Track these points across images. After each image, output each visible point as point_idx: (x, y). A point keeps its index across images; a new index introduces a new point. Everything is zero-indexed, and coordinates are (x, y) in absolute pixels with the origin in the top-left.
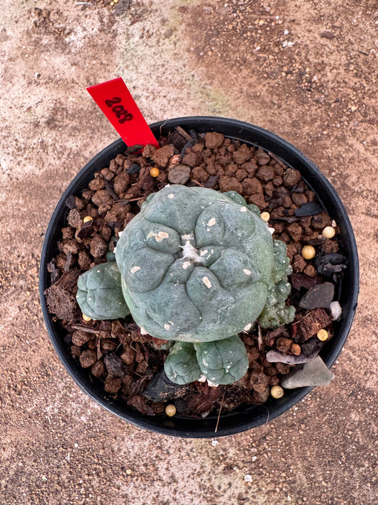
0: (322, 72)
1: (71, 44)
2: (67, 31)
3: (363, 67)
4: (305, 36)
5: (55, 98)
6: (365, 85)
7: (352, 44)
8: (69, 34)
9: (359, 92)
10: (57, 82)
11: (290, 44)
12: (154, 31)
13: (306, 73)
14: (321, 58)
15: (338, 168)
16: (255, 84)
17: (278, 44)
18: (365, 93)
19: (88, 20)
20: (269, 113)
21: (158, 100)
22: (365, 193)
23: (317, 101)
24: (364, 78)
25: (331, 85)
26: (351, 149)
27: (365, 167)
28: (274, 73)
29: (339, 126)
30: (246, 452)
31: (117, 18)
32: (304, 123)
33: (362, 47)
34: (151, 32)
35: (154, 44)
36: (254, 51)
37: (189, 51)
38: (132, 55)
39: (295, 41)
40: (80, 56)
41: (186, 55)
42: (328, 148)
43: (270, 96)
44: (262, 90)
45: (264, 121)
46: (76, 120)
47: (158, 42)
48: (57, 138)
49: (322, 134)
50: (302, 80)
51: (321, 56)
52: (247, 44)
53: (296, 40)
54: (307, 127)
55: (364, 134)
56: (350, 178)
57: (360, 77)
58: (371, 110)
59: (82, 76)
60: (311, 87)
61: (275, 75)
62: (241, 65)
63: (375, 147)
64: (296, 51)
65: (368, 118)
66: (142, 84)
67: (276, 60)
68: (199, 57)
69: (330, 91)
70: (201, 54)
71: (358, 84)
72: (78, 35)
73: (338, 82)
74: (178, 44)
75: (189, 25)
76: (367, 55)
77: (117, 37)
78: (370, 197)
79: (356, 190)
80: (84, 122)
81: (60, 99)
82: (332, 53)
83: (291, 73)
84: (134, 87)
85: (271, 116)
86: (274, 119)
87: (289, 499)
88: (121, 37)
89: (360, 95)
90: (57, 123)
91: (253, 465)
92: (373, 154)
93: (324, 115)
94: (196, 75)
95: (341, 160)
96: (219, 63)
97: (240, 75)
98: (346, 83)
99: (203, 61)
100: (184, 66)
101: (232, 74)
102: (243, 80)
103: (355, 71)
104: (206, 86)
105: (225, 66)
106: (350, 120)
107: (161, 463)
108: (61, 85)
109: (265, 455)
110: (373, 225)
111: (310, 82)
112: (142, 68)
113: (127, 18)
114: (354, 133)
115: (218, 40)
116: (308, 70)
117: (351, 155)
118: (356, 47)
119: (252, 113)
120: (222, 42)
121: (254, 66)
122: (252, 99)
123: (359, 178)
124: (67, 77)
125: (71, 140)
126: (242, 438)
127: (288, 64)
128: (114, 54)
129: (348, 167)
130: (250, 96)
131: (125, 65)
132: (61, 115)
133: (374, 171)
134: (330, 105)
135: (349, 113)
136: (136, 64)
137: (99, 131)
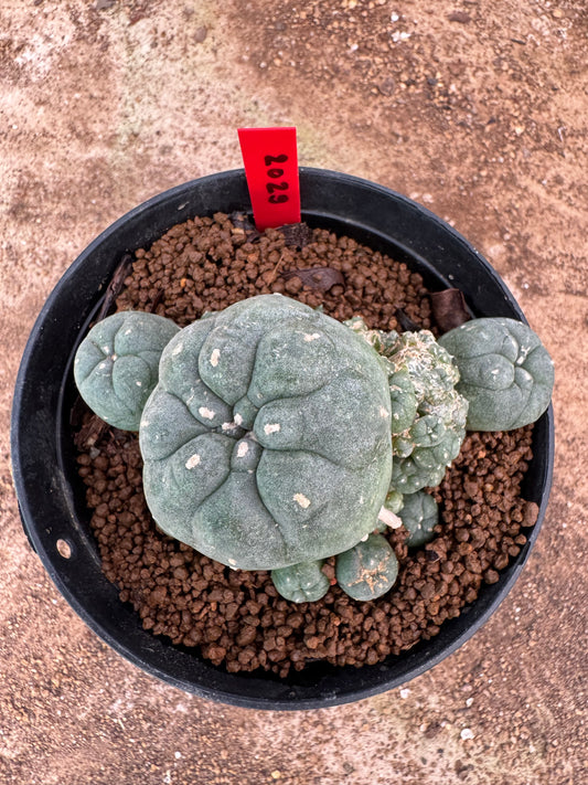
0: (461, 78)
1: (28, 68)
2: (15, 45)
3: (520, 63)
4: (424, 21)
5: (16, 166)
6: (529, 91)
7: (499, 28)
8: (19, 49)
9: (522, 103)
10: (14, 138)
11: (405, 36)
12: (175, 32)
13: (437, 81)
14: (455, 55)
15: (512, 227)
16: (359, 106)
17: (385, 38)
18: (531, 105)
19: (50, 23)
20: (391, 152)
21: (203, 150)
22: (558, 261)
23: (463, 124)
24: (527, 81)
25: (478, 97)
26: (526, 194)
27: (552, 219)
28: (387, 86)
29: (502, 160)
30: (457, 695)
31: (103, 15)
32: (449, 161)
33: (514, 31)
34: (169, 35)
35: (179, 55)
36: (349, 52)
37: (240, 61)
38: (144, 77)
39: (411, 31)
40: (50, 88)
41: (238, 68)
42: (491, 197)
43: (387, 123)
44: (373, 115)
45: (386, 165)
46: (65, 201)
47: (185, 50)
48: (36, 238)
49: (479, 176)
50: (434, 93)
51: (455, 51)
52: (336, 41)
53: (412, 29)
54: (454, 168)
55: (542, 169)
56: (531, 240)
57: (520, 79)
58: (545, 129)
59: (59, 123)
60: (449, 102)
61: (389, 88)
62: (332, 77)
63: (560, 187)
64: (416, 47)
65: (543, 144)
66: (172, 126)
67: (386, 64)
68: (261, 72)
69: (479, 105)
70: (263, 64)
71: (519, 91)
72: (38, 50)
73: (488, 91)
74: (220, 51)
75: (232, 17)
76: (524, 44)
77: (110, 49)
78: (566, 264)
79: (544, 257)
80: (80, 203)
81: (26, 167)
82: (470, 46)
83: (414, 83)
84: (158, 133)
85: (395, 156)
86: (401, 160)
87: (532, 749)
88: (118, 49)
89: (525, 108)
90: (30, 210)
91: (469, 713)
92: (560, 198)
93: (477, 146)
94: (261, 102)
95: (515, 213)
96: (296, 77)
97: (333, 93)
98: (501, 91)
99: (268, 77)
100: (238, 88)
101: (320, 95)
102: (339, 102)
103: (511, 72)
104: (281, 118)
105: (307, 82)
106: (517, 149)
107: (326, 746)
108: (23, 144)
109: (486, 692)
110: (578, 308)
111: (446, 94)
112: (165, 97)
113: (122, 14)
114: (526, 169)
115: (285, 39)
116: (439, 75)
117: (527, 203)
118: (505, 32)
119: (364, 155)
120: (293, 42)
121: (352, 77)
122: (360, 132)
123: (545, 238)
124: (33, 127)
125: (62, 237)
126: (445, 675)
127: (406, 69)
128: (111, 77)
129: (527, 222)
130: (356, 127)
131: (134, 96)
132: (35, 195)
133: (565, 224)
134: (483, 128)
135: (513, 139)
136: (153, 91)
137: (109, 215)
